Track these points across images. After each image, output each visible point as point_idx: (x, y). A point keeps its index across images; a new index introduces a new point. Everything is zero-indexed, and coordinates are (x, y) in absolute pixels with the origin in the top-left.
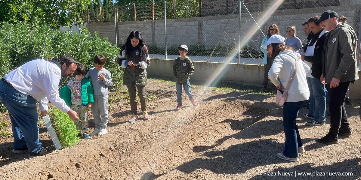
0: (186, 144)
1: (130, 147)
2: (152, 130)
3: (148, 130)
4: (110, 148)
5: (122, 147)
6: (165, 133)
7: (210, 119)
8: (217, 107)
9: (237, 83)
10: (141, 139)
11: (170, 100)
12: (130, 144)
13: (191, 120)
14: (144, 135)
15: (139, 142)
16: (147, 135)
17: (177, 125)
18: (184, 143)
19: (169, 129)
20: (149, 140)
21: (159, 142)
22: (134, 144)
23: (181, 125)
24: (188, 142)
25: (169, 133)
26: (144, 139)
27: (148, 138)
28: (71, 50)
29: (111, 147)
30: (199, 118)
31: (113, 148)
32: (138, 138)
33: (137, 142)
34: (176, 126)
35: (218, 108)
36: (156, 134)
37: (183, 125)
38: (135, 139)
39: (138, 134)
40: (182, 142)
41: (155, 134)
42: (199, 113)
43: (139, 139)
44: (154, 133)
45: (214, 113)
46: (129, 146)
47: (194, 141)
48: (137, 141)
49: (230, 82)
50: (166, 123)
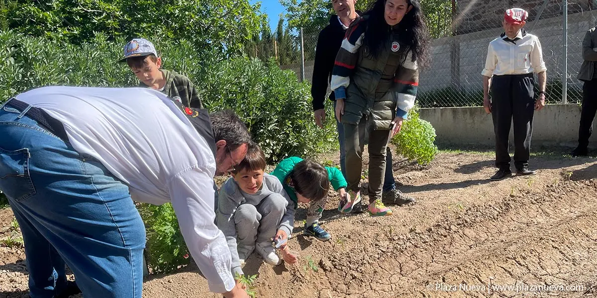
0: (520, 264)
1: (369, 263)
2: (411, 227)
3: (404, 226)
4: (321, 264)
5: (350, 262)
6: (445, 236)
7: (540, 211)
8: (547, 186)
9: (561, 144)
10: (391, 246)
11: (423, 175)
12: (367, 258)
13: (498, 210)
14: (396, 238)
15: (389, 254)
16: (405, 238)
17: (468, 220)
18: (514, 261)
19: (452, 227)
20: (412, 250)
21: (434, 257)
22: (377, 256)
23: (477, 220)
24: (524, 258)
25: (454, 236)
26: (399, 246)
27: (408, 244)
28: (230, 83)
29: (323, 260)
30: (516, 208)
31: (328, 264)
32: (384, 244)
33: (384, 252)
34: (466, 222)
35: (550, 188)
36: (425, 237)
37: (482, 219)
38: (376, 245)
39: (383, 235)
40: (509, 258)
41: (423, 237)
42: (512, 196)
43: (386, 246)
44: (419, 234)
45: (547, 199)
46: (365, 262)
47: (539, 259)
48: (384, 250)
49: (545, 144)
50: (441, 214)
